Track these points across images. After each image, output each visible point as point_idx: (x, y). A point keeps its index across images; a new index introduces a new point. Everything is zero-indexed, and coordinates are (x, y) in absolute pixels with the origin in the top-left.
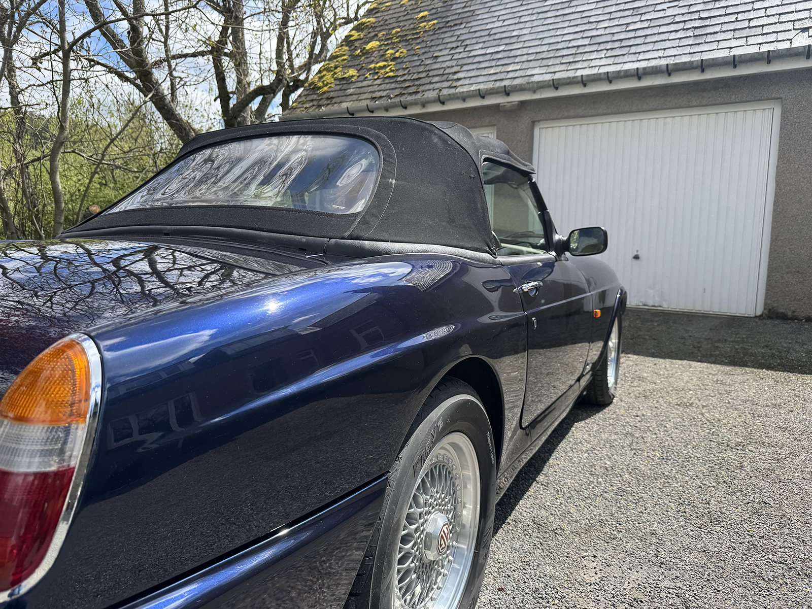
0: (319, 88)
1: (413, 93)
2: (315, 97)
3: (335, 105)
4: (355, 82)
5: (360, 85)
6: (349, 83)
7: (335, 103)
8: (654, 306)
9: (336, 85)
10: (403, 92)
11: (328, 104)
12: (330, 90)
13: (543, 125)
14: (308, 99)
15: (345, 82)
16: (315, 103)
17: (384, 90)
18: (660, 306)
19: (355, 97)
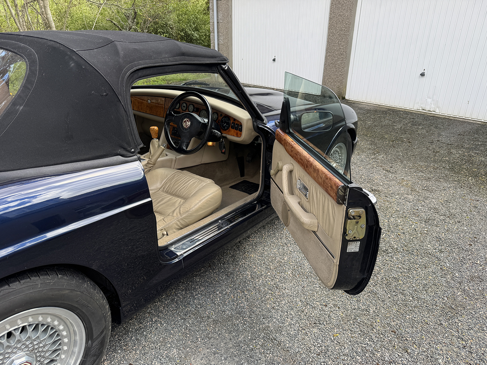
8: (430, 111)
18: (434, 111)
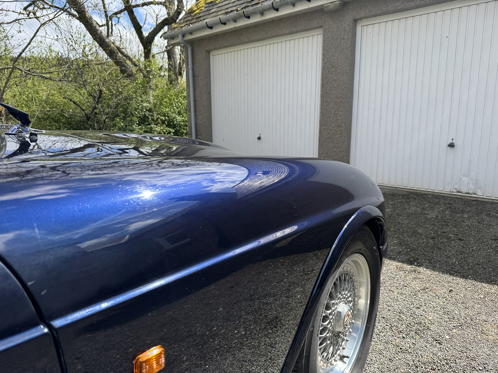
0: (194, 11)
1: (255, 4)
2: (190, 18)
3: (201, 22)
4: (218, 3)
5: (221, 5)
6: (214, 5)
7: (201, 20)
8: (468, 193)
9: (205, 8)
10: (248, 5)
11: (196, 22)
12: (201, 11)
13: (364, 23)
14: (184, 21)
15: (211, 5)
16: (188, 23)
17: (235, 6)
19: (215, 14)
